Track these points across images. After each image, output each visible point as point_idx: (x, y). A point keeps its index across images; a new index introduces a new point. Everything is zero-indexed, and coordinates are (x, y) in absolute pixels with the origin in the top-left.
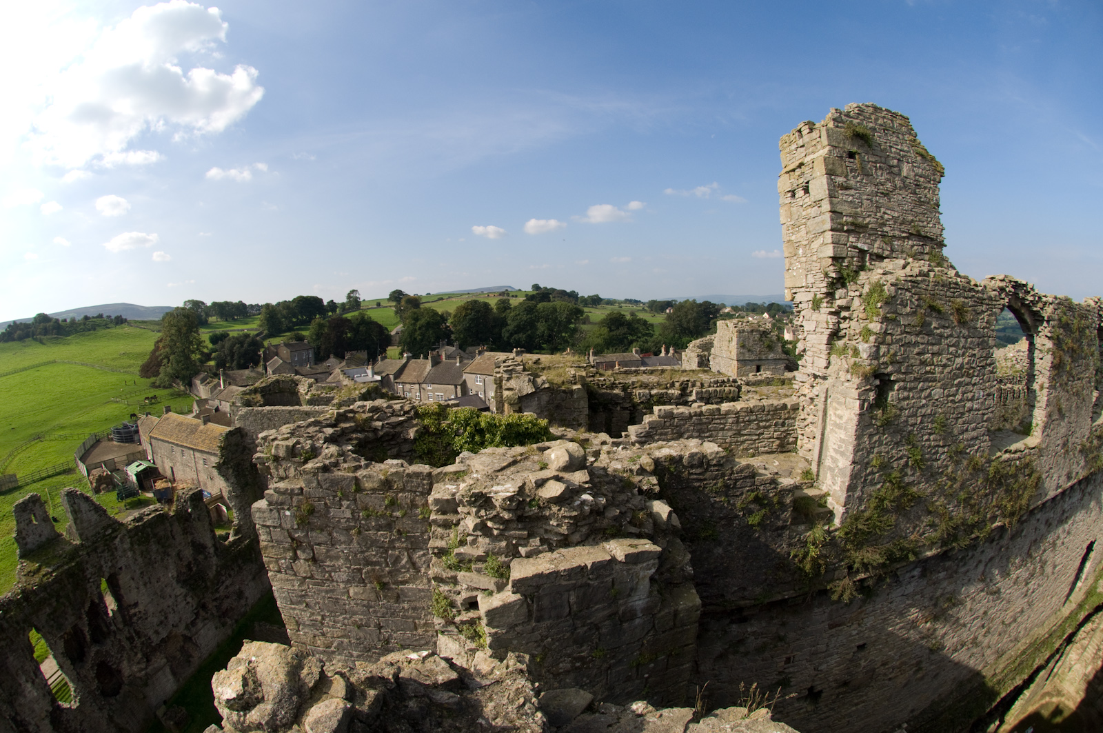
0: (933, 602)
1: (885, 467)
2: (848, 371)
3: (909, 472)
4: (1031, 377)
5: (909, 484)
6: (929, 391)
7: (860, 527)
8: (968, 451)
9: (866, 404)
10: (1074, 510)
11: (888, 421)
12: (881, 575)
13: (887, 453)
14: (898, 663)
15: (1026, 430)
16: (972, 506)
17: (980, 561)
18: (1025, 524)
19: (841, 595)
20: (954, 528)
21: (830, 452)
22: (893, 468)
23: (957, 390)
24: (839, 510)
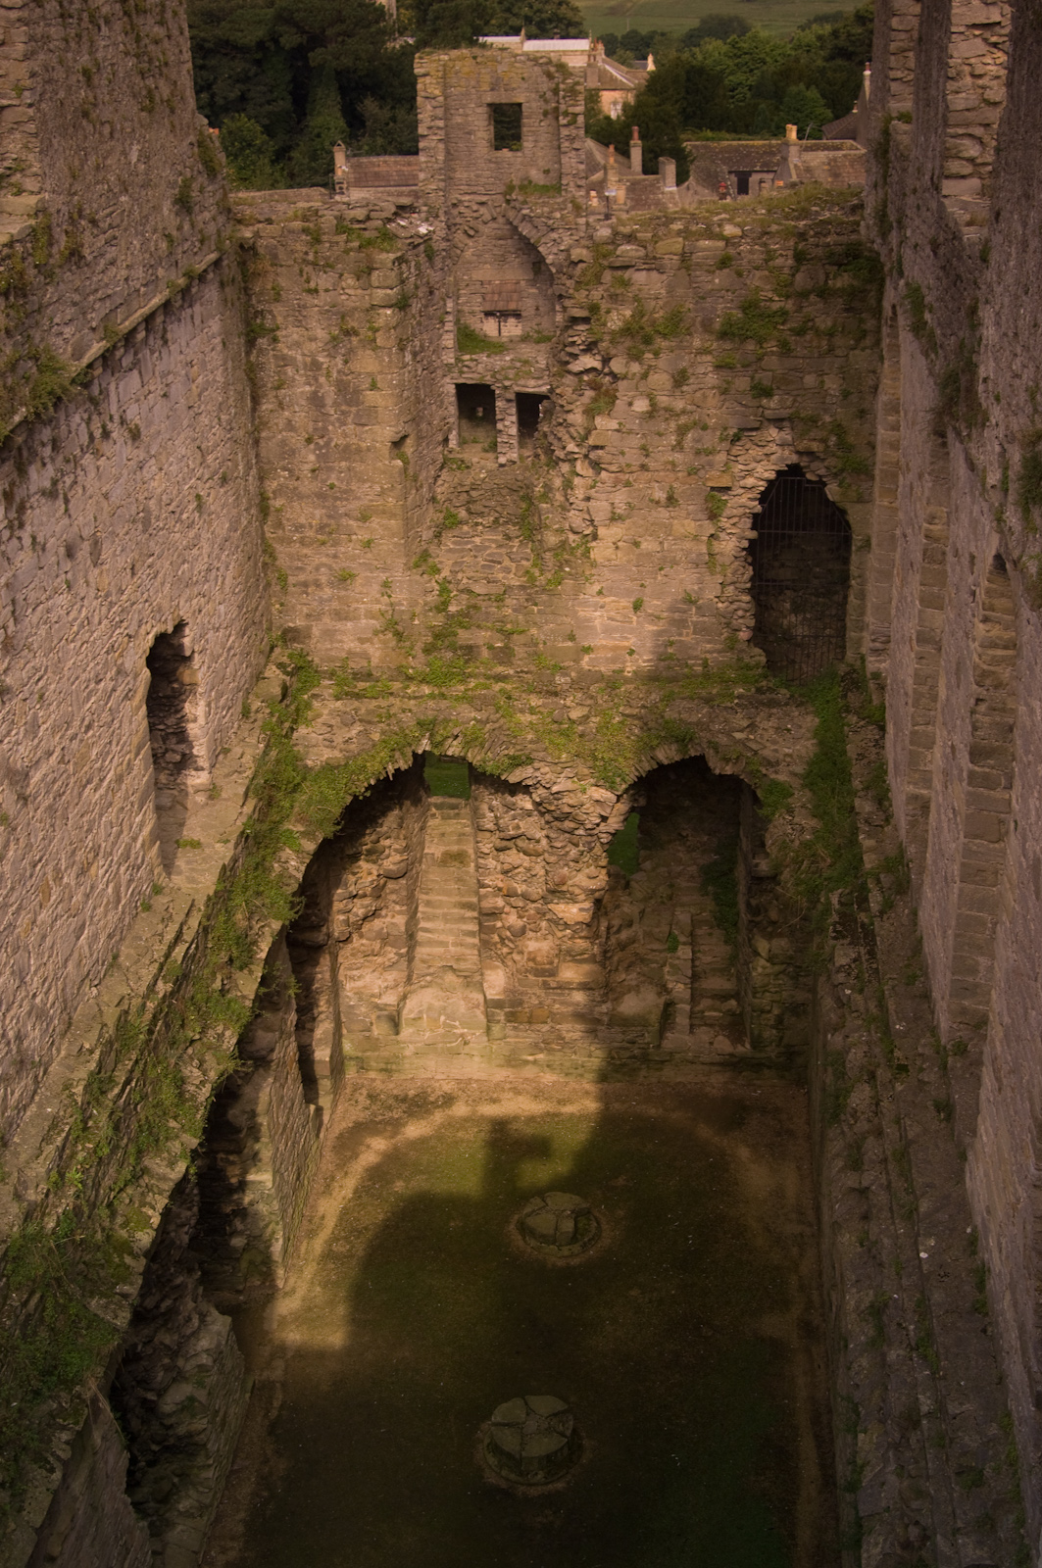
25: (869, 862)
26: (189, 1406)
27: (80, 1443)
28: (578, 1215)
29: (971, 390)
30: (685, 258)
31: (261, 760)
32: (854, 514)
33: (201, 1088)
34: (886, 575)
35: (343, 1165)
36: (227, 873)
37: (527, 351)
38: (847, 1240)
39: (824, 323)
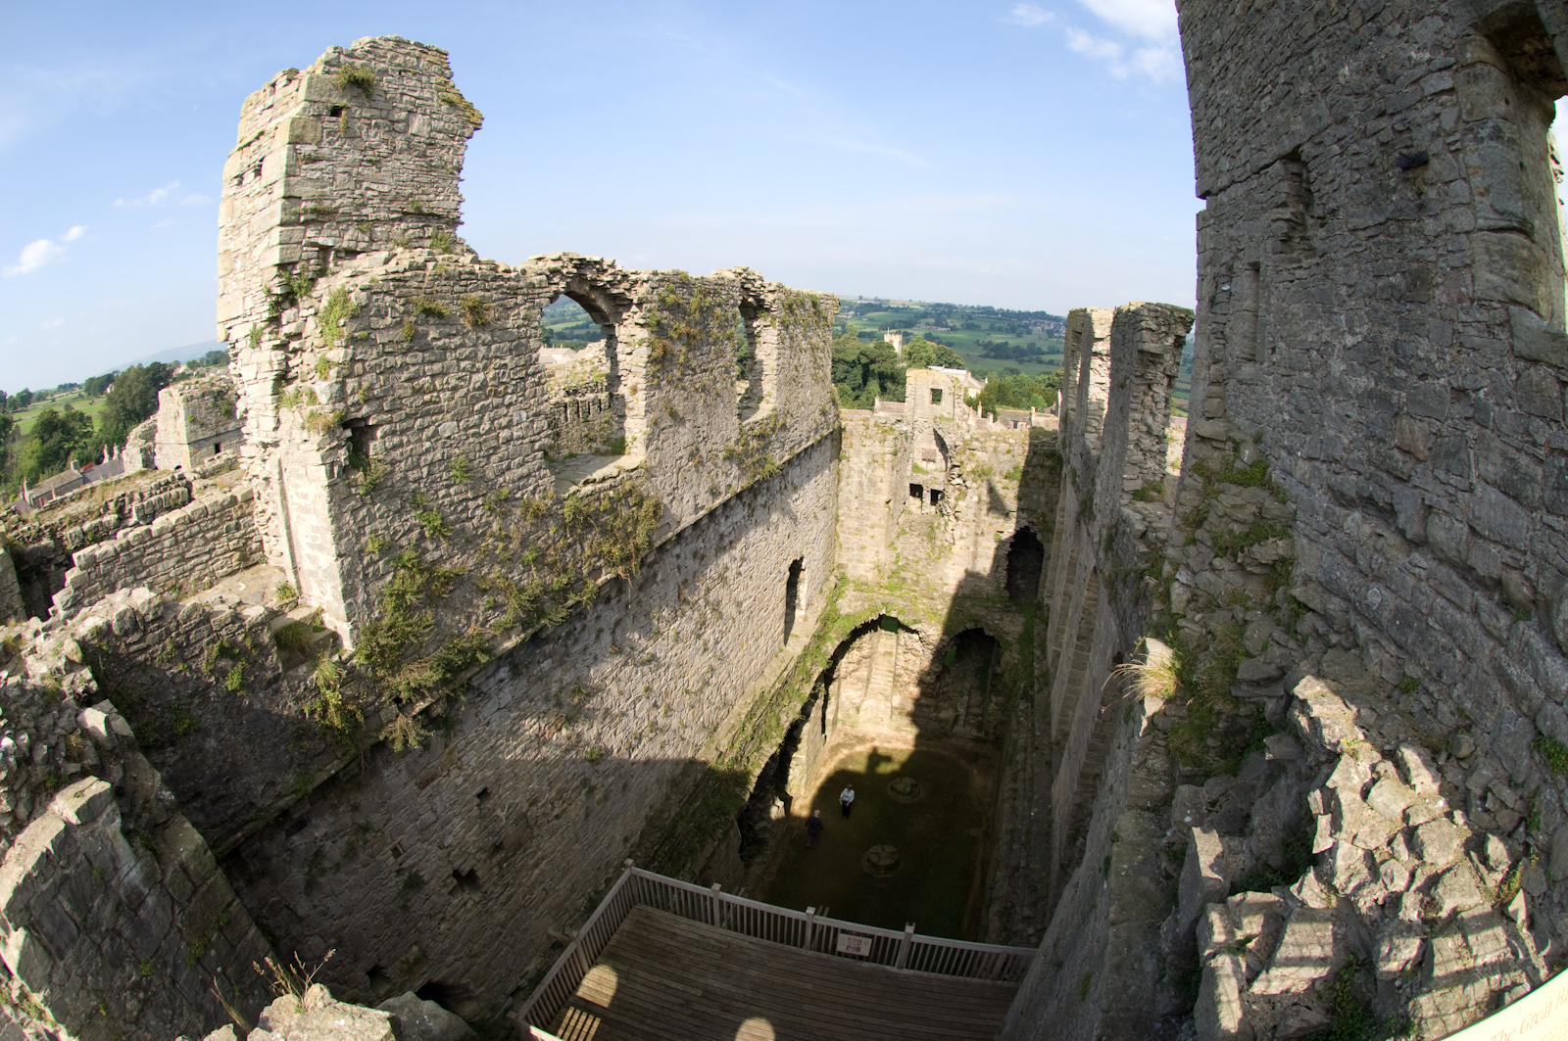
0: (553, 702)
1: (388, 549)
2: (303, 428)
3: (431, 547)
4: (614, 379)
5: (434, 562)
6: (432, 428)
7: (383, 642)
8: (518, 495)
9: (336, 469)
10: (740, 531)
11: (375, 485)
12: (448, 696)
13: (387, 528)
14: (553, 794)
15: (618, 448)
16: (552, 566)
17: (601, 631)
18: (656, 566)
19: (406, 742)
20: (532, 602)
21: (304, 551)
22: (402, 547)
23: (482, 418)
24: (344, 629)
25: (1036, 673)
26: (764, 829)
27: (726, 834)
28: (913, 786)
29: (1091, 508)
30: (995, 449)
31: (824, 609)
32: (1046, 546)
33: (786, 724)
34: (1055, 569)
35: (831, 757)
36: (806, 648)
37: (936, 474)
38: (1007, 807)
39: (1041, 477)
